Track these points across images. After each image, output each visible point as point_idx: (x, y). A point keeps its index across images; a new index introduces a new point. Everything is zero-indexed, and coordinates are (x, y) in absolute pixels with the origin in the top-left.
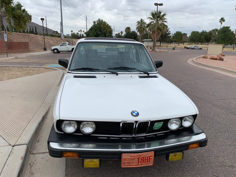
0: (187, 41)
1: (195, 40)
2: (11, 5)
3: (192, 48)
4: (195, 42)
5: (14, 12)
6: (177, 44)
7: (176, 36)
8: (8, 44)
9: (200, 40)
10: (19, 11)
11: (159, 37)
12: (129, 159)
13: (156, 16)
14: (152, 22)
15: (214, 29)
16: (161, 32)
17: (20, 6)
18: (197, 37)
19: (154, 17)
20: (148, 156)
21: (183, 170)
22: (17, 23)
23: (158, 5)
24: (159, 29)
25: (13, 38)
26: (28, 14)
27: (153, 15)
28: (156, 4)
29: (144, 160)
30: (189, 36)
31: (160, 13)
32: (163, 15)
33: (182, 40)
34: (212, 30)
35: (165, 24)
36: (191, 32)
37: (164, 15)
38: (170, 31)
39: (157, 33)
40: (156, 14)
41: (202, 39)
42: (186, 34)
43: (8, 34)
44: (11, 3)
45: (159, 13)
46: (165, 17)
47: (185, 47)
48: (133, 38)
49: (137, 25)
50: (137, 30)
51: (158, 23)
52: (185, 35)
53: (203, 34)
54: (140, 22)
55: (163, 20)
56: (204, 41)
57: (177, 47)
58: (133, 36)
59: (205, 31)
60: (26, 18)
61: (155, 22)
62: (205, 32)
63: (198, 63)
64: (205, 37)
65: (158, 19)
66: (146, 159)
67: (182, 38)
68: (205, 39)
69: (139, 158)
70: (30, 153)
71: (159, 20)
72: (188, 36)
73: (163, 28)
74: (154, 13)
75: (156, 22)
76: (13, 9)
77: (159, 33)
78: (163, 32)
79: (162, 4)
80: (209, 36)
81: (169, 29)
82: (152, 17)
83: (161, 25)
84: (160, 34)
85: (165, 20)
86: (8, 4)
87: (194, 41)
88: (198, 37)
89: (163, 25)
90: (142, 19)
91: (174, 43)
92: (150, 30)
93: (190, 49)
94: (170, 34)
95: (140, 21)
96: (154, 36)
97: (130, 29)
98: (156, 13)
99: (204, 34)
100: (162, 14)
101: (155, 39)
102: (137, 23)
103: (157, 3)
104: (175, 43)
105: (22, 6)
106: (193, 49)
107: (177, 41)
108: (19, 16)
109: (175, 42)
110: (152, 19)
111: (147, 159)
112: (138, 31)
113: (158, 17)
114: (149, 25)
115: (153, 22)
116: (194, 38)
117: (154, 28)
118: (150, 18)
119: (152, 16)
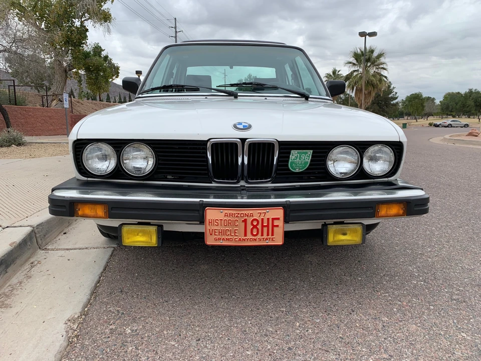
0: (436, 111)
1: (452, 109)
2: (83, 47)
3: (446, 124)
4: (454, 114)
5: (88, 60)
6: (412, 119)
7: (410, 101)
8: (75, 119)
9: (465, 109)
10: (97, 58)
11: (371, 100)
12: (223, 221)
13: (362, 58)
14: (355, 71)
16: (376, 89)
17: (99, 50)
18: (457, 104)
19: (359, 60)
20: (268, 219)
21: (373, 287)
22: (93, 81)
23: (367, 36)
24: (369, 83)
25: (86, 110)
26: (113, 65)
27: (357, 56)
28: (363, 34)
29: (259, 227)
30: (440, 102)
31: (372, 51)
32: (378, 55)
33: (423, 110)
35: (382, 73)
36: (444, 94)
37: (380, 56)
38: (396, 93)
39: (366, 92)
40: (363, 54)
41: (468, 107)
42: (434, 99)
43: (78, 104)
44: (84, 44)
45: (369, 52)
46: (382, 60)
47: (430, 124)
51: (368, 72)
52: (430, 100)
53: (470, 96)
54: (330, 76)
55: (378, 65)
56: (473, 112)
57: (412, 124)
60: (109, 70)
61: (361, 70)
62: (476, 93)
63: (455, 140)
64: (475, 102)
65: (367, 65)
66: (263, 226)
67: (423, 107)
68: (476, 106)
69: (245, 221)
70: (40, 248)
71: (370, 66)
72: (437, 102)
73: (378, 82)
74: (359, 51)
75: (363, 70)
76: (87, 55)
77: (370, 93)
78: (379, 91)
79: (375, 32)
81: (394, 88)
82: (355, 62)
83: (373, 76)
84: (373, 94)
85: (382, 66)
86: (77, 45)
87: (451, 112)
88: (460, 103)
89: (378, 76)
90: (336, 69)
91: (406, 117)
92: (351, 86)
93: (442, 127)
94: (397, 98)
95: (331, 74)
96: (359, 98)
98: (362, 52)
99: (472, 96)
100: (375, 54)
101: (363, 104)
102: (326, 77)
103: (364, 32)
104: (409, 118)
105: (103, 49)
106: (447, 127)
107: (413, 112)
108: (97, 68)
109: (409, 115)
110: (354, 64)
111: (268, 226)
113: (368, 60)
114: (348, 77)
115: (358, 70)
116: (451, 105)
117: (360, 83)
118: (350, 63)
119: (355, 59)
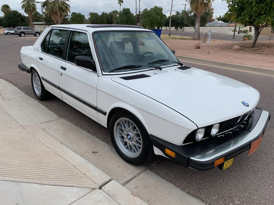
11: (62, 19)
15: (113, 11)
24: (60, 9)
34: (112, 12)
39: (59, 14)
41: (104, 22)
48: (20, 20)
49: (23, 2)
50: (24, 9)
53: (104, 16)
58: (18, 17)
59: (106, 13)
73: (65, 8)
77: (61, 15)
80: (110, 18)
83: (62, 4)
89: (65, 5)
92: (49, 10)
96: (56, 18)
97: (9, 7)
112: (25, 11)
114: (45, 4)
117: (54, 8)
